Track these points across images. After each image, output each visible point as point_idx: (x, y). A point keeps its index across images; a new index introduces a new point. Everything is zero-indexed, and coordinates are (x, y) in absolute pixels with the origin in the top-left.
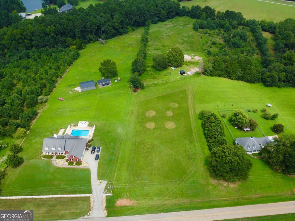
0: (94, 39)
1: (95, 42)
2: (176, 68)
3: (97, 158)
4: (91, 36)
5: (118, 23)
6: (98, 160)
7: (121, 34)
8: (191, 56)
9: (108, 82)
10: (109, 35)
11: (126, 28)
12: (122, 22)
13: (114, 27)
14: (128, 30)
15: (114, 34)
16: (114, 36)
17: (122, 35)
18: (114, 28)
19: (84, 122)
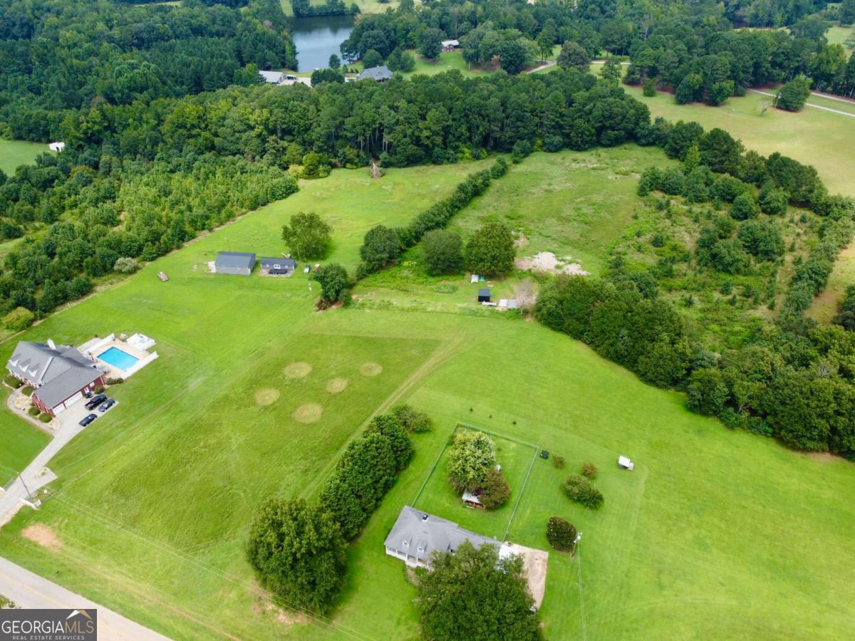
0: (357, 160)
1: (357, 167)
2: (482, 280)
3: (87, 422)
4: (350, 152)
5: (431, 131)
6: (84, 428)
7: (437, 161)
8: (558, 260)
9: (287, 267)
10: (398, 156)
11: (456, 148)
12: (446, 130)
13: (420, 140)
14: (460, 155)
15: (411, 158)
16: (411, 161)
17: (440, 164)
18: (417, 141)
19: (146, 338)
